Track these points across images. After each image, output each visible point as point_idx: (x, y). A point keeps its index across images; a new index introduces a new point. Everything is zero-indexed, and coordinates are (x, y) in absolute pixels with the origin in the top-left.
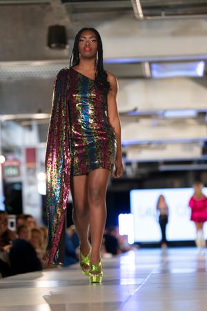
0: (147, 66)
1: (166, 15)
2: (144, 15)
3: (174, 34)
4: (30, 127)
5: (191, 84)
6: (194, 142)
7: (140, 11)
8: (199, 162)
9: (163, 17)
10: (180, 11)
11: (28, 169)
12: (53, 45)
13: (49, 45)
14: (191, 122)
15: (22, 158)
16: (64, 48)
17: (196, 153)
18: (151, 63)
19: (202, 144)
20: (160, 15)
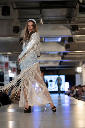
0: (43, 38)
1: (50, 23)
2: (43, 23)
3: (52, 29)
4: (6, 57)
5: (57, 44)
6: (57, 61)
7: (42, 22)
8: (58, 67)
9: (49, 24)
10: (54, 22)
11: (6, 69)
12: (15, 32)
13: (14, 32)
14: (56, 55)
15: (4, 66)
16: (18, 33)
17: (57, 65)
18: (44, 38)
19: (59, 62)
20: (48, 23)
